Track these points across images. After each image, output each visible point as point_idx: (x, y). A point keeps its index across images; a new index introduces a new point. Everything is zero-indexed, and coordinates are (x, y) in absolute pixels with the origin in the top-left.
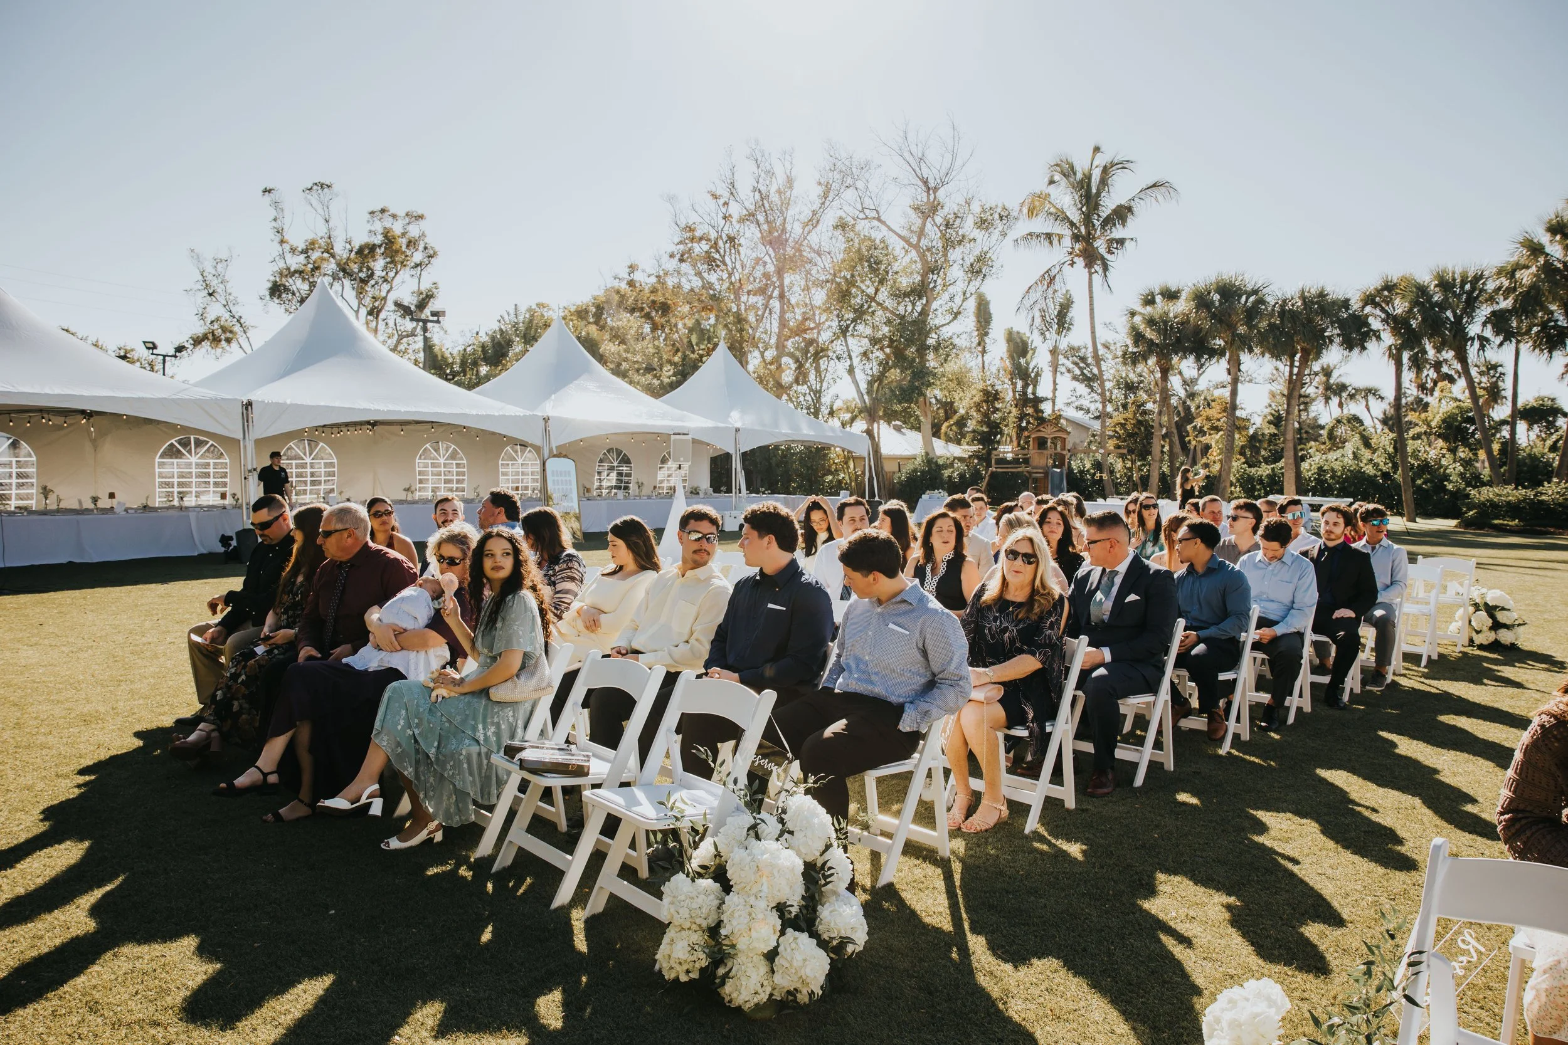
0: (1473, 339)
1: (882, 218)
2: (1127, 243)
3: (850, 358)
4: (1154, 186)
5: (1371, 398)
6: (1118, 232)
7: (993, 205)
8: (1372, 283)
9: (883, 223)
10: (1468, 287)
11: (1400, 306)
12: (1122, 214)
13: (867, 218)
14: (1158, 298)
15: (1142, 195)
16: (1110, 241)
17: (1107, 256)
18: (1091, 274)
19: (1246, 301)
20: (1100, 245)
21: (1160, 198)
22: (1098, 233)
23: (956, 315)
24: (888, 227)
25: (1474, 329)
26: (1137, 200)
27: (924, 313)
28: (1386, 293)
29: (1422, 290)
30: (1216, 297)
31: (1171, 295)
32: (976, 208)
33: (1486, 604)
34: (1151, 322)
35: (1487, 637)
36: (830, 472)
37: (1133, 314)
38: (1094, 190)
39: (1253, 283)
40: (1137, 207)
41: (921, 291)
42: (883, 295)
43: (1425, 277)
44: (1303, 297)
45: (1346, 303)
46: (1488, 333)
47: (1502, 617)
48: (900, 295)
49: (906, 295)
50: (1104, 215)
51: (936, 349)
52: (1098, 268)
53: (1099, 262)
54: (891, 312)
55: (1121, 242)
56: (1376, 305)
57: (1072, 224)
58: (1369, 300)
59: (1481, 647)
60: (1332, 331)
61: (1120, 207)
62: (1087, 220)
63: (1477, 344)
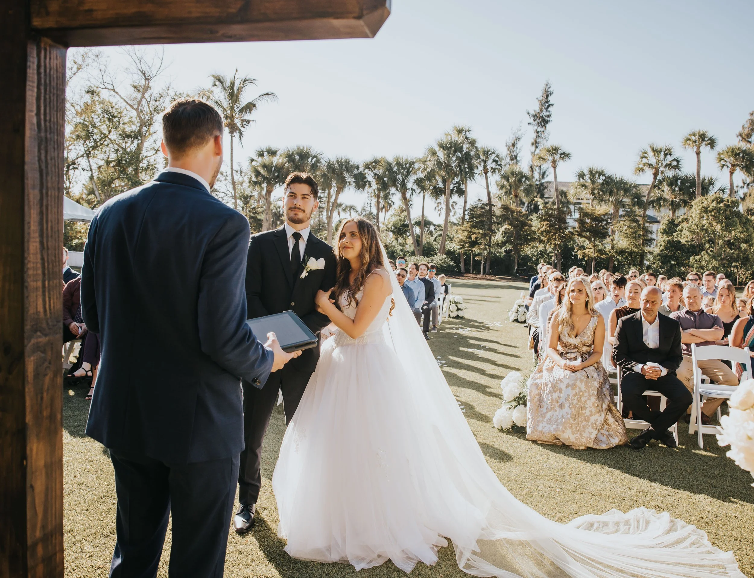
0: (409, 189)
1: (116, 90)
2: (251, 123)
3: (91, 170)
4: (267, 94)
5: (352, 211)
6: (247, 117)
7: (182, 92)
8: (369, 158)
9: (116, 92)
10: (408, 165)
11: (380, 171)
12: (250, 107)
13: (106, 88)
14: (265, 154)
15: (260, 98)
16: (243, 121)
17: (242, 129)
18: (232, 137)
19: (311, 161)
20: (237, 122)
21: (269, 100)
22: (237, 116)
23: (157, 151)
24: (120, 96)
25: (409, 185)
26: (257, 100)
27: (139, 148)
28: (374, 164)
29: (389, 164)
30: (297, 157)
31: (272, 153)
32: (171, 93)
33: (455, 301)
34: (264, 166)
35: (454, 314)
36: (76, 238)
37: (252, 160)
38: (236, 92)
39: (315, 152)
40: (259, 104)
41: (138, 135)
42: (113, 136)
43: (390, 158)
44: (338, 162)
45: (358, 167)
46: (415, 187)
47: (460, 306)
48: (125, 136)
49: (129, 136)
50: (241, 106)
51: (147, 169)
52: (236, 134)
53: (237, 131)
54: (118, 145)
55: (248, 122)
56: (369, 168)
57: (225, 109)
58: (367, 166)
59: (453, 318)
60: (349, 179)
61: (250, 103)
62: (232, 109)
63: (410, 191)
